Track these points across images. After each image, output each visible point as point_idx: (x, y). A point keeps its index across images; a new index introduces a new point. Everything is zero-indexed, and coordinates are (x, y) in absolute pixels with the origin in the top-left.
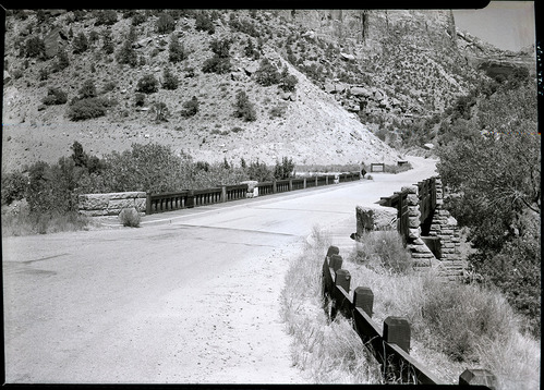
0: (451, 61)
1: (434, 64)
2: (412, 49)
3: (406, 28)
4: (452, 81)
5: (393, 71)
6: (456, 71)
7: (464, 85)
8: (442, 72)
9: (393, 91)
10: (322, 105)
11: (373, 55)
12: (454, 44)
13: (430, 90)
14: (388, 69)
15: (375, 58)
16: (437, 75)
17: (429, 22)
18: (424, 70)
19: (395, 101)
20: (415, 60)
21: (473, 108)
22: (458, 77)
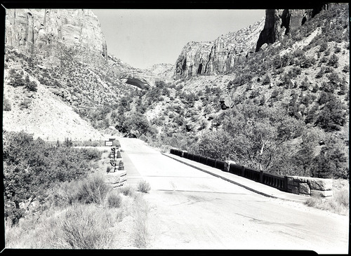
0: (105, 73)
1: (94, 74)
2: (80, 64)
3: (76, 51)
4: (105, 86)
5: (68, 78)
6: (107, 80)
7: (113, 89)
8: (99, 80)
9: (72, 91)
10: (54, 101)
11: (54, 67)
12: (106, 63)
13: (91, 91)
14: (64, 76)
15: (56, 69)
16: (96, 81)
17: (91, 48)
18: (88, 78)
19: (75, 98)
20: (82, 71)
21: (131, 104)
22: (109, 83)
